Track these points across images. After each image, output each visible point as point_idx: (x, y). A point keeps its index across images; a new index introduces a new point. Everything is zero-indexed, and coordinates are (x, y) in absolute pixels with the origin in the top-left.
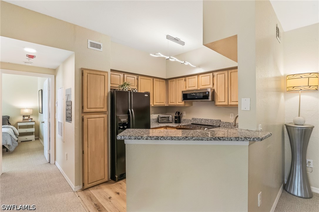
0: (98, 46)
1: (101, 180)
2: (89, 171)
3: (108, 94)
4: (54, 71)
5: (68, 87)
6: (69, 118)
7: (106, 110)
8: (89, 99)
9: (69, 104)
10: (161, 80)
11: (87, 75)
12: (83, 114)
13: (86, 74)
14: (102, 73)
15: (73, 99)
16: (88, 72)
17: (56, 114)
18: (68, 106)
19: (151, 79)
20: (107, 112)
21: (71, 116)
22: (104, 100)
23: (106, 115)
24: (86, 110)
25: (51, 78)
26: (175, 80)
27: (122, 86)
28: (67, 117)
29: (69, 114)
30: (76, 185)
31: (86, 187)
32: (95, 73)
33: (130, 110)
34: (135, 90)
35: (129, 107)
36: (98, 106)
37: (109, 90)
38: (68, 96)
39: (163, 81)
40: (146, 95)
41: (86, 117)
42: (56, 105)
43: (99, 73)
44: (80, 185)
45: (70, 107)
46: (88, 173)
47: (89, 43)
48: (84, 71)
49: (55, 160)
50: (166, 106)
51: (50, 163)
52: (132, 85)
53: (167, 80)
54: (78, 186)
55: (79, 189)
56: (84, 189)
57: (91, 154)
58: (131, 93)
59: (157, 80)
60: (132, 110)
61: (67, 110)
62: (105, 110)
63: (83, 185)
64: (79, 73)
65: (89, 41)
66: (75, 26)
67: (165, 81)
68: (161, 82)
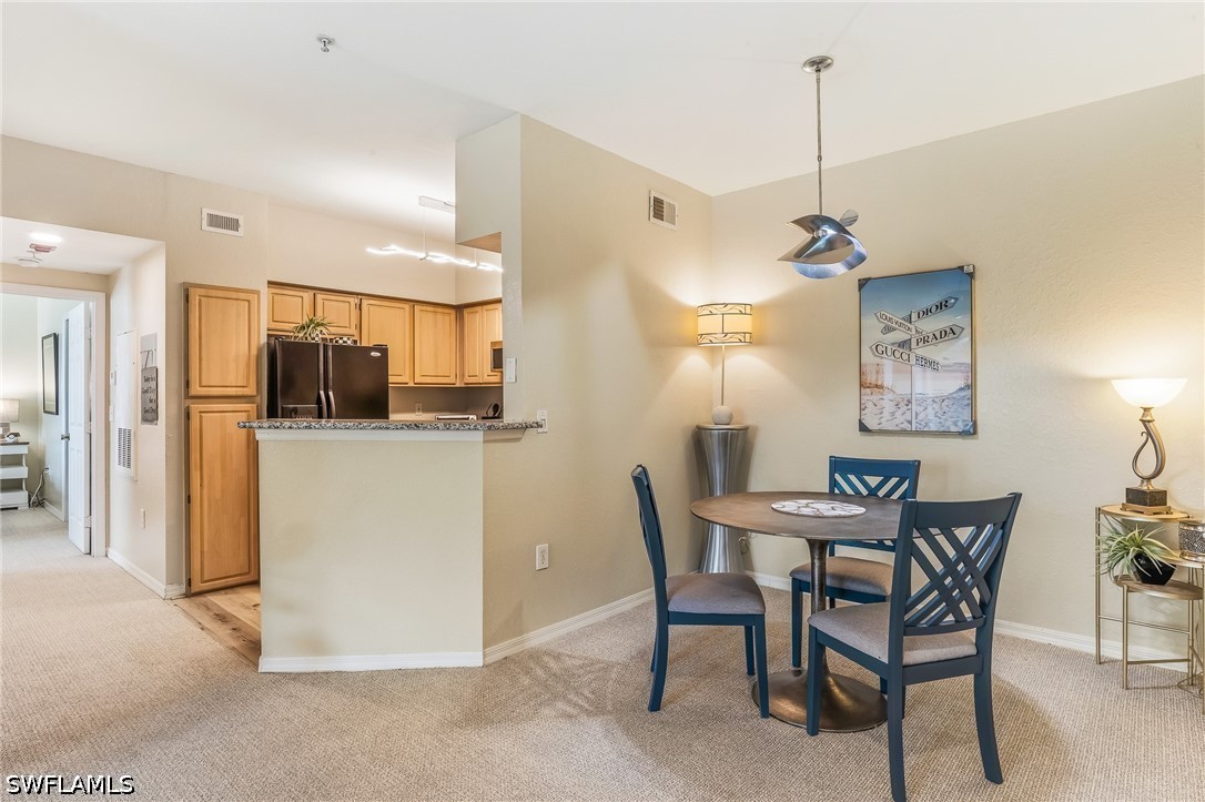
0: (232, 224)
1: (241, 575)
2: (206, 549)
3: (260, 350)
4: (104, 283)
5: (147, 332)
6: (150, 415)
7: (255, 393)
8: (204, 362)
9: (149, 376)
10: (439, 310)
11: (200, 300)
12: (189, 402)
13: (197, 298)
14: (242, 296)
15: (160, 361)
16: (203, 292)
17: (111, 407)
18: (147, 380)
19: (407, 307)
20: (258, 399)
21: (154, 408)
22: (248, 365)
23: (255, 405)
24: (196, 390)
25: (95, 302)
26: (478, 308)
27: (303, 328)
28: (145, 411)
29: (151, 401)
30: (169, 583)
31: (195, 589)
32: (220, 294)
33: (322, 392)
34: (345, 339)
35: (322, 386)
36: (231, 380)
37: (264, 340)
38: (148, 354)
39: (447, 311)
40: (374, 354)
41: (195, 408)
42: (112, 381)
43: (234, 295)
44: (180, 584)
45: (153, 384)
46: (202, 552)
47: (205, 216)
48: (192, 291)
49: (107, 544)
50: (457, 385)
51: (90, 554)
52: (338, 324)
53: (459, 309)
54: (175, 587)
55: (178, 593)
56: (189, 595)
57: (210, 505)
58: (325, 347)
59: (424, 308)
60: (331, 393)
61: (145, 392)
62: (250, 392)
63: (189, 583)
64: (179, 297)
65: (206, 211)
66: (166, 175)
67: (453, 312)
68: (439, 316)
